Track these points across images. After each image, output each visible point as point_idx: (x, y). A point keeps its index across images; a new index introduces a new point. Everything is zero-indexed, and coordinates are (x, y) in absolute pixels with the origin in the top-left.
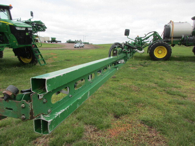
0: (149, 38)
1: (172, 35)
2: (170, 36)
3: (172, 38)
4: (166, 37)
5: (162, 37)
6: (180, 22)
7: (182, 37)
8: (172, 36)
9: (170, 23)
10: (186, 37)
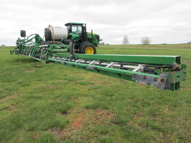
0: (32, 40)
1: (53, 37)
2: (52, 39)
3: (54, 40)
4: (48, 39)
5: (44, 40)
6: (57, 27)
7: (61, 40)
8: (54, 39)
9: (49, 27)
10: (65, 40)
